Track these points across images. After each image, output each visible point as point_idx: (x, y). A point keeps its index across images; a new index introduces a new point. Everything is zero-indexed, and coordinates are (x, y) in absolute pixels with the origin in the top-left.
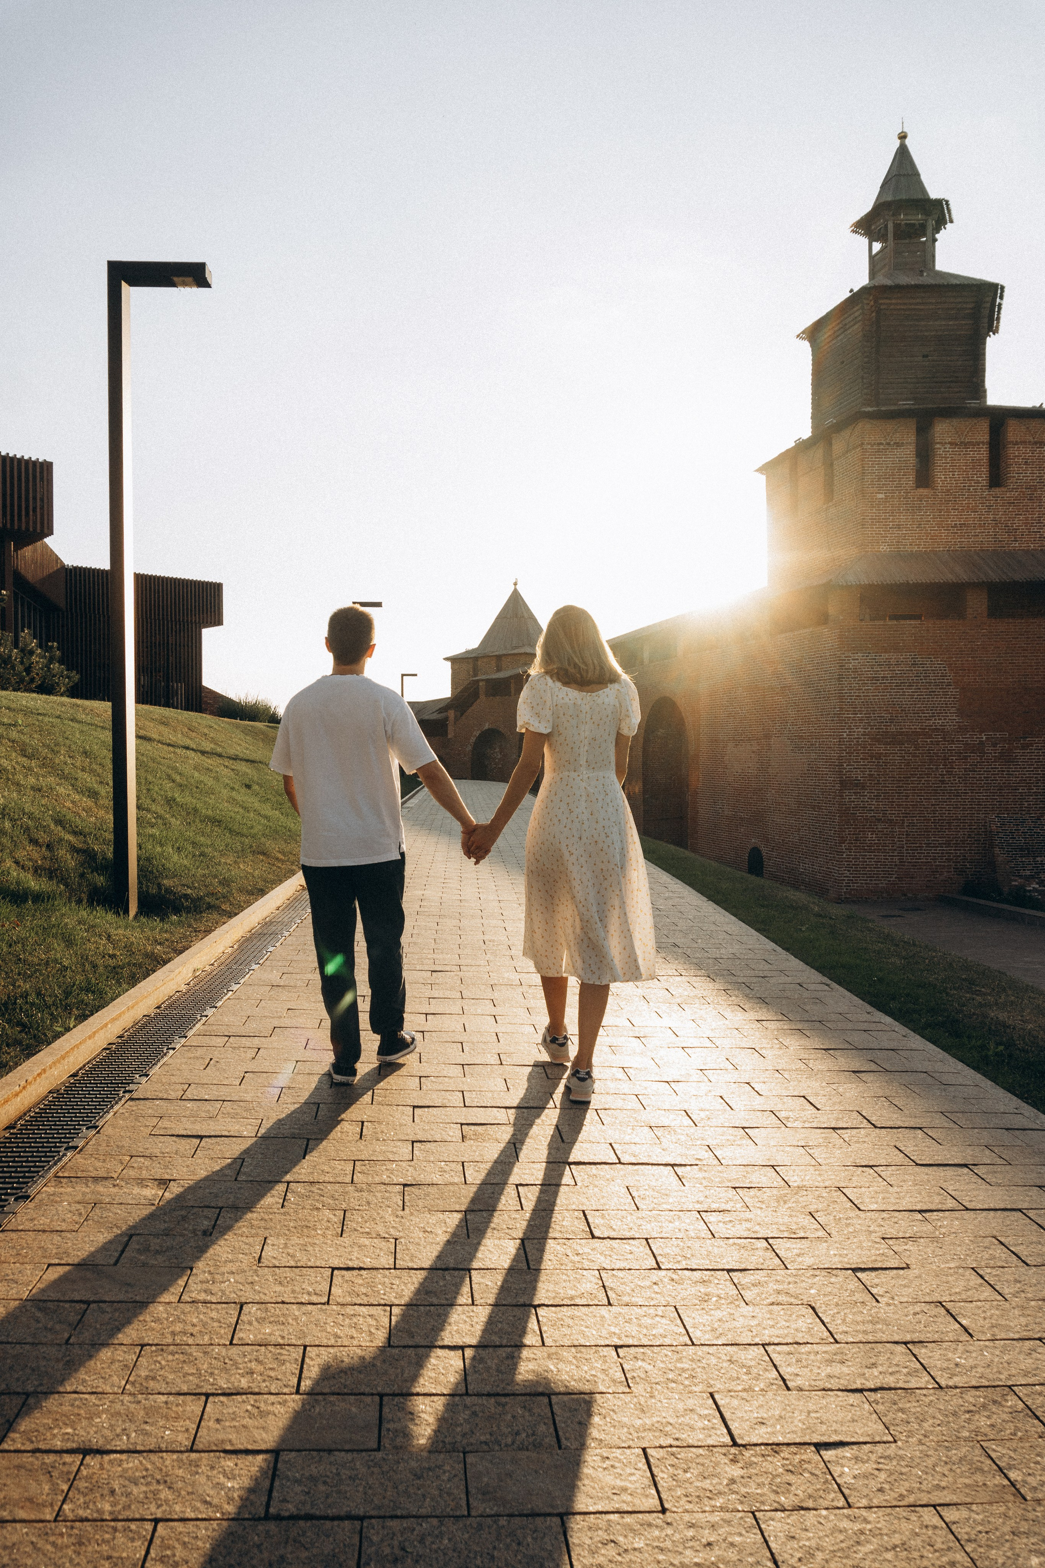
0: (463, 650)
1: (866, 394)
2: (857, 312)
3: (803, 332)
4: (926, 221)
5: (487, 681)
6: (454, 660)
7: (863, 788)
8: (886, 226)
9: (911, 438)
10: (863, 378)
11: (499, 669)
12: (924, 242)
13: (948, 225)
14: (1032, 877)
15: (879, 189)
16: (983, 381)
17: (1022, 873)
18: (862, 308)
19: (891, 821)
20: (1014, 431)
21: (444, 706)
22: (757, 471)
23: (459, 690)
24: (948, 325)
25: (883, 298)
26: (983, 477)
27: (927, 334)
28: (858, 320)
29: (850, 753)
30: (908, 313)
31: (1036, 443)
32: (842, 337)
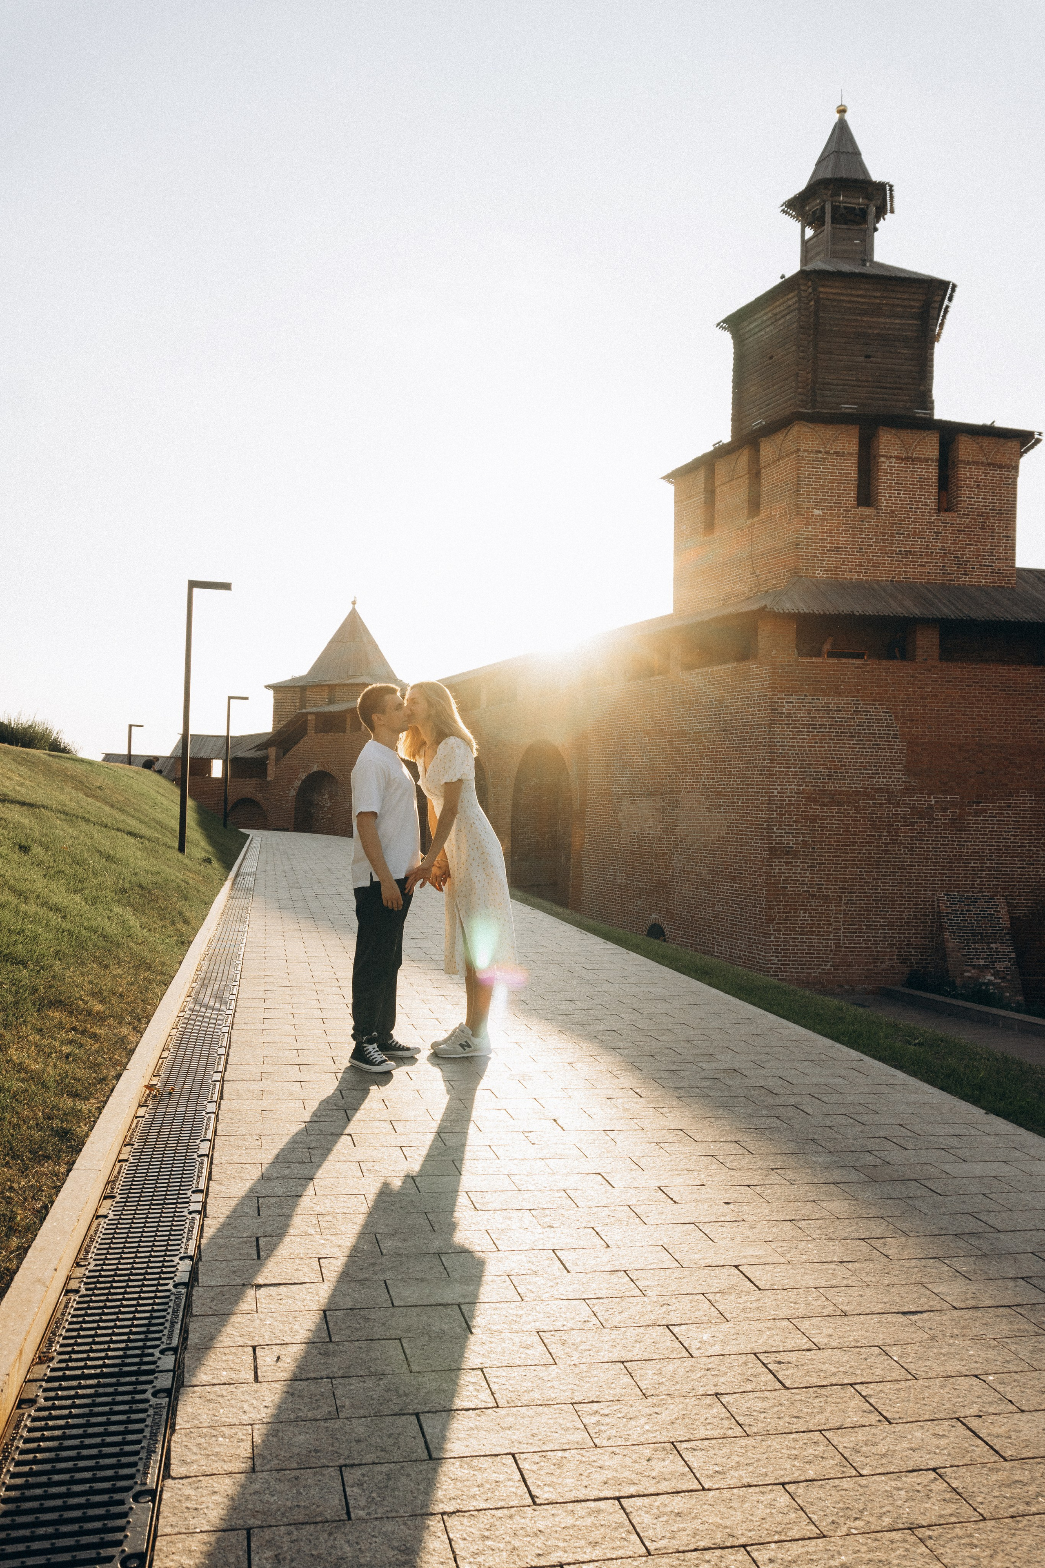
0: (289, 677)
1: (801, 394)
2: (792, 299)
3: (724, 321)
4: (868, 206)
5: (317, 714)
6: (277, 688)
7: (796, 856)
8: (823, 208)
9: (852, 447)
10: (797, 375)
11: (331, 702)
12: (864, 231)
13: (888, 216)
14: (986, 967)
15: (813, 167)
16: (930, 390)
17: (976, 962)
18: (798, 295)
19: (827, 897)
20: (965, 449)
21: (264, 743)
22: (664, 478)
23: (283, 724)
24: (894, 323)
25: (823, 286)
26: (931, 499)
27: (870, 331)
28: (791, 308)
29: (781, 814)
30: (849, 305)
31: (989, 464)
32: (771, 327)
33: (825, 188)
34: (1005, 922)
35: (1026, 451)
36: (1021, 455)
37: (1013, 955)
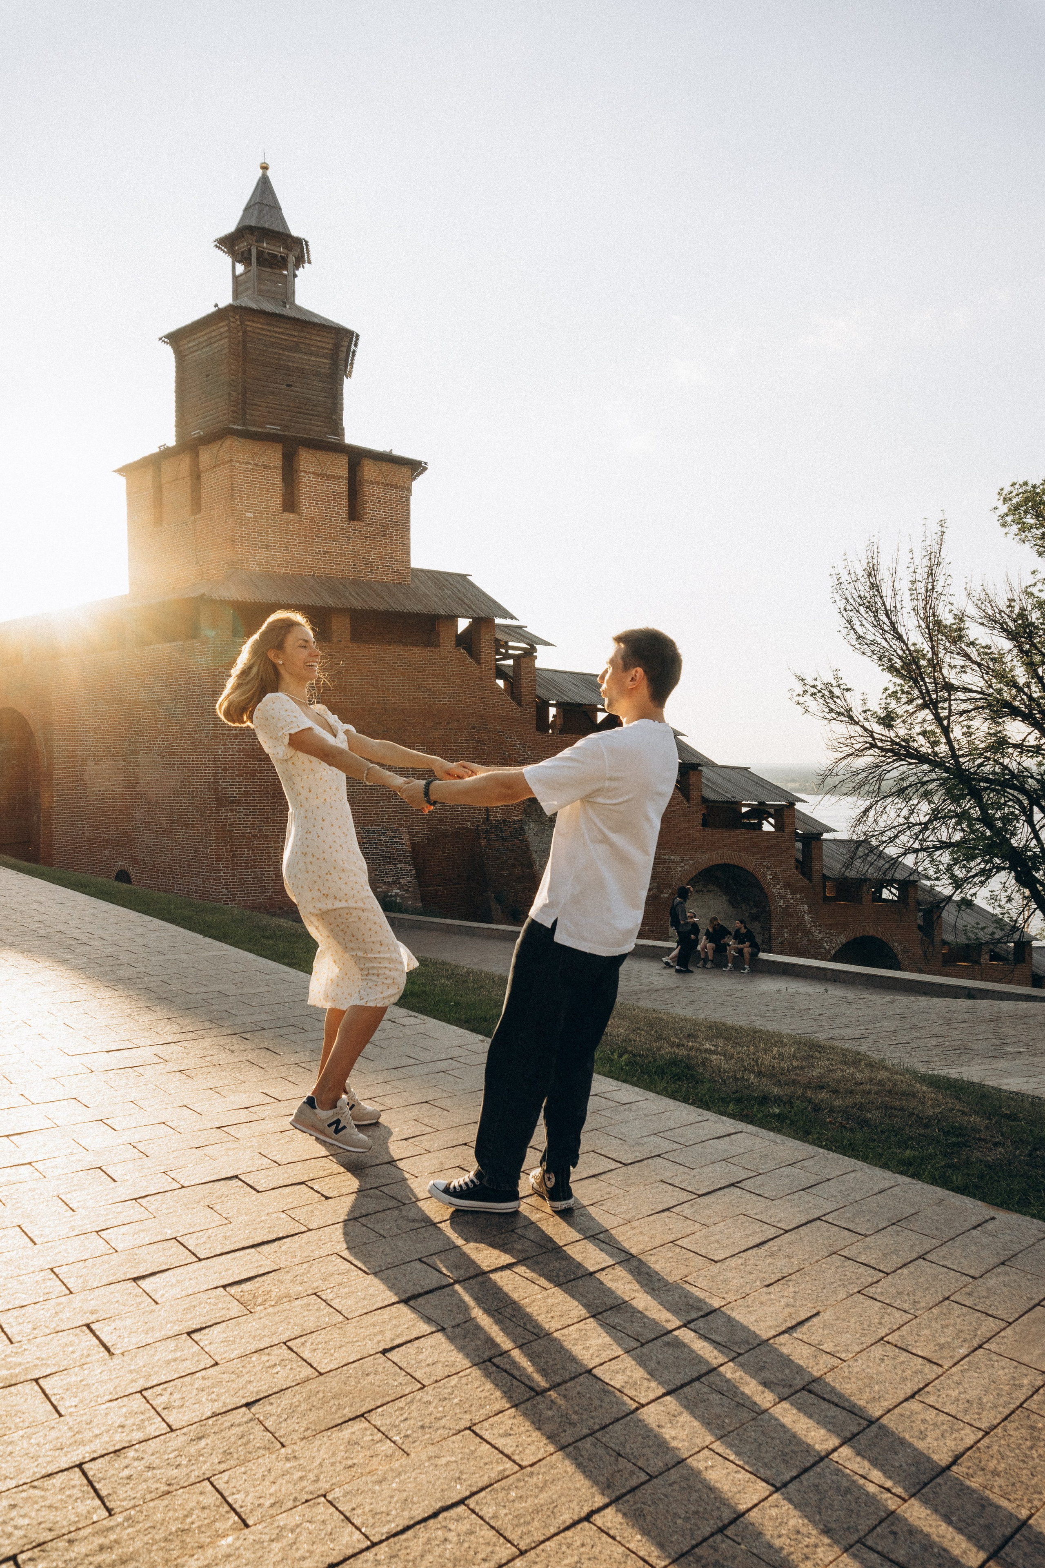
1: (232, 411)
2: (223, 327)
3: (165, 337)
4: (287, 254)
7: (239, 804)
8: (250, 250)
9: (277, 461)
10: (230, 394)
12: (285, 276)
13: (306, 265)
14: (394, 883)
15: (241, 213)
16: (341, 420)
17: (386, 880)
18: (228, 325)
19: (266, 837)
20: (369, 471)
22: (115, 471)
24: (310, 361)
25: (249, 321)
26: (343, 509)
27: (291, 364)
28: (223, 335)
29: (225, 770)
30: (272, 340)
31: (387, 485)
32: (207, 349)
33: (252, 234)
34: (408, 847)
35: (418, 475)
36: (414, 479)
37: (414, 872)
